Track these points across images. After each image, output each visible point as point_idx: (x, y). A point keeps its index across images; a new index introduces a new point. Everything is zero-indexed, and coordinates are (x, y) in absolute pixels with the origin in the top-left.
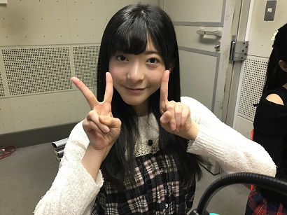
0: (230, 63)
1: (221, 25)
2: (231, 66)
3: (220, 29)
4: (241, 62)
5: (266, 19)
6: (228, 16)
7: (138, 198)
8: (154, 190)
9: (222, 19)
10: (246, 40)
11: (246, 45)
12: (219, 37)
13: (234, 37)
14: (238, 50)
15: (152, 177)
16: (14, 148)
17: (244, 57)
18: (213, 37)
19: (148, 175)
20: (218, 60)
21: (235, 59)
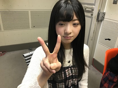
0: (97, 21)
1: (94, 5)
2: (97, 22)
3: (94, 6)
4: (102, 21)
5: (114, 3)
6: (98, 1)
7: (61, 84)
8: (68, 81)
9: (95, 2)
10: (104, 12)
11: (104, 14)
12: (93, 10)
13: (99, 10)
14: (101, 16)
15: (68, 76)
16: (6, 52)
17: (103, 19)
18: (90, 10)
19: (67, 76)
20: (92, 20)
21: (99, 20)
